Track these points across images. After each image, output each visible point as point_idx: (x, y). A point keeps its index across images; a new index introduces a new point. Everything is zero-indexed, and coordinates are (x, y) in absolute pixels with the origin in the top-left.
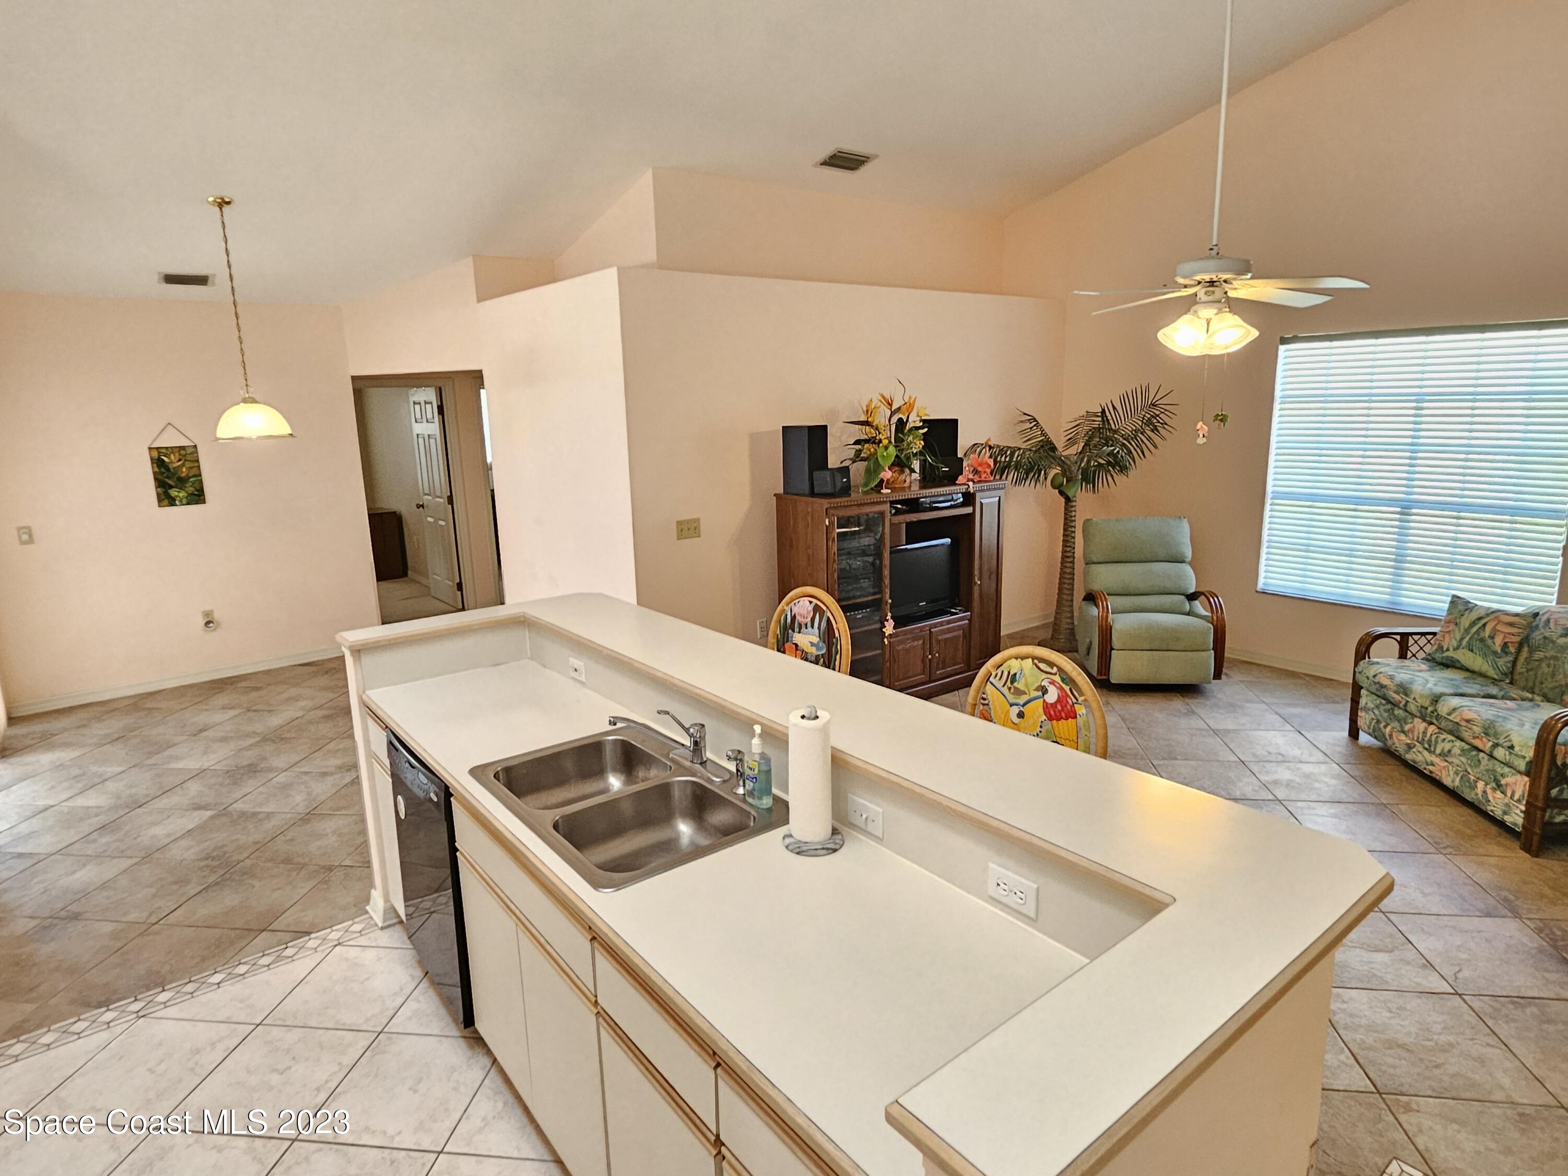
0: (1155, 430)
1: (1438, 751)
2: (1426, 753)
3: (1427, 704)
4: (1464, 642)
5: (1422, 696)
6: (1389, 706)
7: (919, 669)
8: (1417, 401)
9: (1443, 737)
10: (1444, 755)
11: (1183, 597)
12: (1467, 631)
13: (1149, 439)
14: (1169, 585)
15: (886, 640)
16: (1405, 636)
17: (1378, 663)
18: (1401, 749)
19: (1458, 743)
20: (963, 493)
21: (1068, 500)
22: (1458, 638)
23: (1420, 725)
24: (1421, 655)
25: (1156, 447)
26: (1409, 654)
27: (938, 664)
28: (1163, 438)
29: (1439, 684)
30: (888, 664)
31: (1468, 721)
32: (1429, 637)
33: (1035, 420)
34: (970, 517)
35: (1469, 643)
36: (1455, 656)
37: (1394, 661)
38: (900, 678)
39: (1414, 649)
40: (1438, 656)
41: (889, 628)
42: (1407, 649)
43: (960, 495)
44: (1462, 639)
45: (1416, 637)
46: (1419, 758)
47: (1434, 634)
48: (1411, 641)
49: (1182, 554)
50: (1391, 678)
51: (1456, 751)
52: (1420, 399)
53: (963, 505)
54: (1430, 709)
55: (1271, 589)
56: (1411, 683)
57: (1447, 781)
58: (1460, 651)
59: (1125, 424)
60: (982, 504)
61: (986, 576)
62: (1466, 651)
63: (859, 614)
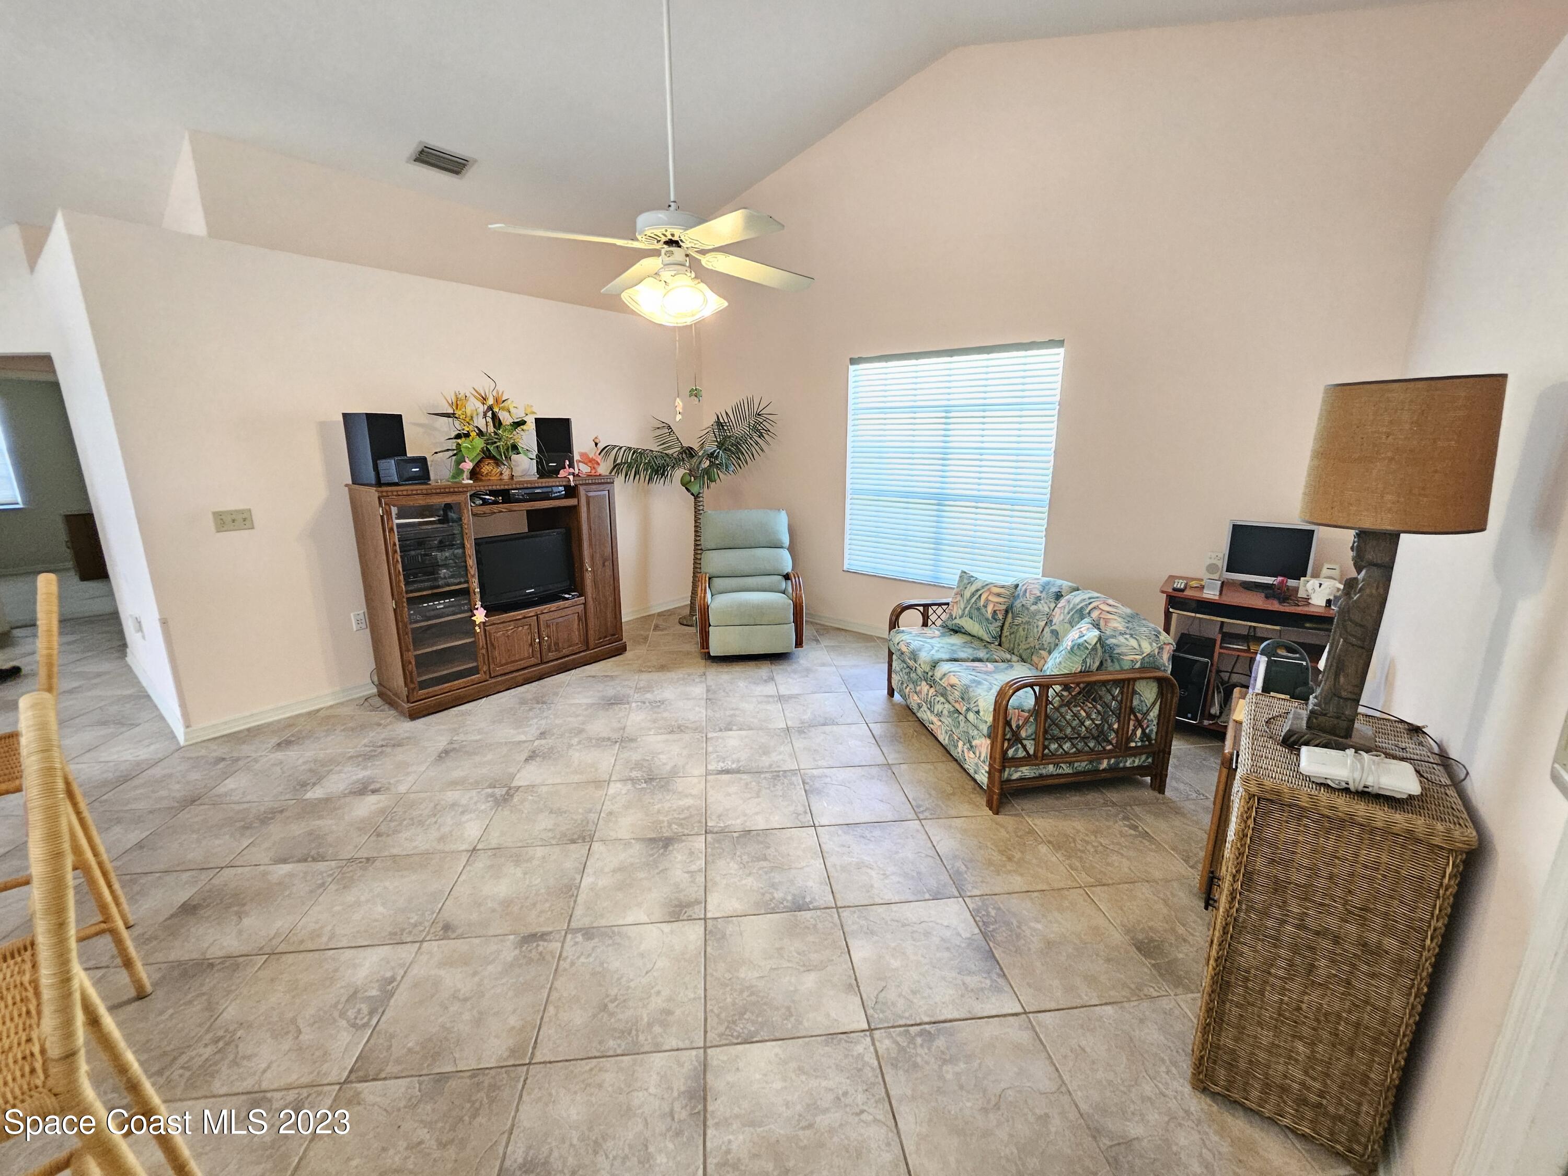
0: (761, 436)
1: (936, 712)
2: (928, 713)
3: (927, 670)
4: (966, 612)
5: (925, 662)
6: (907, 670)
7: (527, 651)
8: (946, 412)
9: (938, 699)
10: (939, 715)
11: (780, 577)
12: (969, 601)
13: (757, 443)
14: (769, 567)
15: (477, 628)
16: (926, 606)
17: (903, 632)
18: (915, 708)
19: (947, 705)
20: (565, 486)
21: (696, 497)
22: (962, 607)
23: (924, 687)
24: (939, 623)
25: (762, 450)
26: (930, 623)
27: (549, 646)
28: (767, 443)
29: (942, 650)
30: (484, 651)
31: (952, 686)
32: (945, 607)
33: (669, 427)
34: (574, 509)
35: (970, 612)
36: (961, 624)
37: (917, 629)
38: (504, 661)
39: (933, 617)
40: (949, 623)
41: (480, 616)
42: (928, 617)
43: (561, 488)
44: (965, 608)
45: (935, 608)
46: (925, 717)
47: (948, 604)
48: (930, 611)
49: (780, 540)
50: (908, 645)
51: (945, 712)
52: (947, 409)
53: (566, 496)
54: (930, 674)
55: (854, 568)
56: (920, 650)
57: (941, 738)
58: (964, 619)
59: (740, 429)
60: (588, 498)
61: (599, 562)
62: (968, 619)
63: (440, 604)
